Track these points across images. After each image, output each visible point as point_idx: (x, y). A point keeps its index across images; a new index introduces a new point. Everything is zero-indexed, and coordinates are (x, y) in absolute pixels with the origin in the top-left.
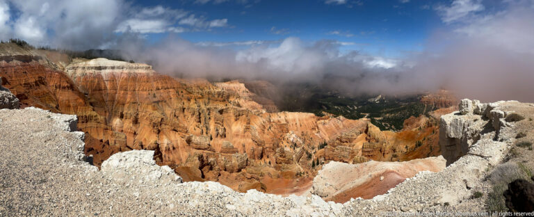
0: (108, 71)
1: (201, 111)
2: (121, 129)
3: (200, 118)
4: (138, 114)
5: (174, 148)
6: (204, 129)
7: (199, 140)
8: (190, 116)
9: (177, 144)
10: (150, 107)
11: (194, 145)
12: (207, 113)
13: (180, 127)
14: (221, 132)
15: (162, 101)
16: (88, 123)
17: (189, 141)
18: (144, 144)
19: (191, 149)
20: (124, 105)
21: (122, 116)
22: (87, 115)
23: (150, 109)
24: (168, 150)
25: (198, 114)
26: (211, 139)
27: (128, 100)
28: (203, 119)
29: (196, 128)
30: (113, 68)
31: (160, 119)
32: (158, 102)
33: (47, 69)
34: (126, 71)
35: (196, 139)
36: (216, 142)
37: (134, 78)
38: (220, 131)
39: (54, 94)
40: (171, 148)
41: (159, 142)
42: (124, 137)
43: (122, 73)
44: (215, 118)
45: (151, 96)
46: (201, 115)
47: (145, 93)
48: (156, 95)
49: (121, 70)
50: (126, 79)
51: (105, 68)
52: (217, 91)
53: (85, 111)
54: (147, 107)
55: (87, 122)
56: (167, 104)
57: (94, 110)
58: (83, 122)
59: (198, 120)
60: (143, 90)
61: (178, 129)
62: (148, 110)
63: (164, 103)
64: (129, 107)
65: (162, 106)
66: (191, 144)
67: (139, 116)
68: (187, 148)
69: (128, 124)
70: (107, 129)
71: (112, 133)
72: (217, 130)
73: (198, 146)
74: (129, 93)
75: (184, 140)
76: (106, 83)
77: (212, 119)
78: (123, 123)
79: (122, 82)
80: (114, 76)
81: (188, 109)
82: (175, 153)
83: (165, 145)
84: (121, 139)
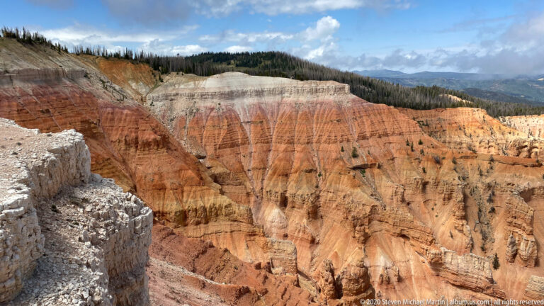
0: (250, 101)
1: (468, 191)
2: (282, 232)
3: (465, 208)
4: (318, 197)
5: (400, 280)
6: (478, 237)
7: (462, 265)
8: (439, 203)
9: (408, 270)
10: (345, 179)
11: (451, 277)
12: (486, 197)
13: (415, 228)
14: (524, 249)
15: (372, 166)
16: (210, 224)
17: (437, 264)
18: (334, 266)
19: (443, 285)
20: (287, 175)
21: (284, 203)
22: (208, 206)
23: (345, 185)
24: (386, 281)
25: (461, 197)
26: (496, 265)
27: (296, 165)
28: (473, 210)
29: (455, 232)
30: (259, 93)
31: (368, 209)
32: (362, 168)
33: (100, 101)
34: (290, 99)
35: (455, 262)
36: (508, 275)
37: (309, 115)
38: (522, 246)
39: (124, 162)
40: (394, 279)
41: (367, 263)
42: (290, 249)
43: (279, 104)
44: (508, 211)
45: (346, 155)
46: (470, 202)
47: (333, 147)
48: (360, 152)
49: (278, 98)
50: (290, 117)
51: (243, 94)
52: (511, 138)
53: (202, 197)
54: (338, 181)
55: (207, 222)
56: (385, 172)
57: (222, 193)
58: (198, 223)
59: (462, 213)
60: (329, 141)
61: (412, 233)
62: (341, 187)
63: (376, 171)
64: (298, 181)
65: (373, 176)
66: (442, 273)
67: (322, 200)
68: (433, 280)
69: (298, 219)
70: (253, 234)
71: (266, 244)
72: (513, 244)
73: (460, 280)
74: (298, 148)
75: (426, 260)
76: (247, 127)
77: (501, 212)
78: (287, 218)
79: (281, 124)
80: (262, 111)
81: (437, 184)
82: (402, 290)
83: (380, 271)
84: (283, 256)
